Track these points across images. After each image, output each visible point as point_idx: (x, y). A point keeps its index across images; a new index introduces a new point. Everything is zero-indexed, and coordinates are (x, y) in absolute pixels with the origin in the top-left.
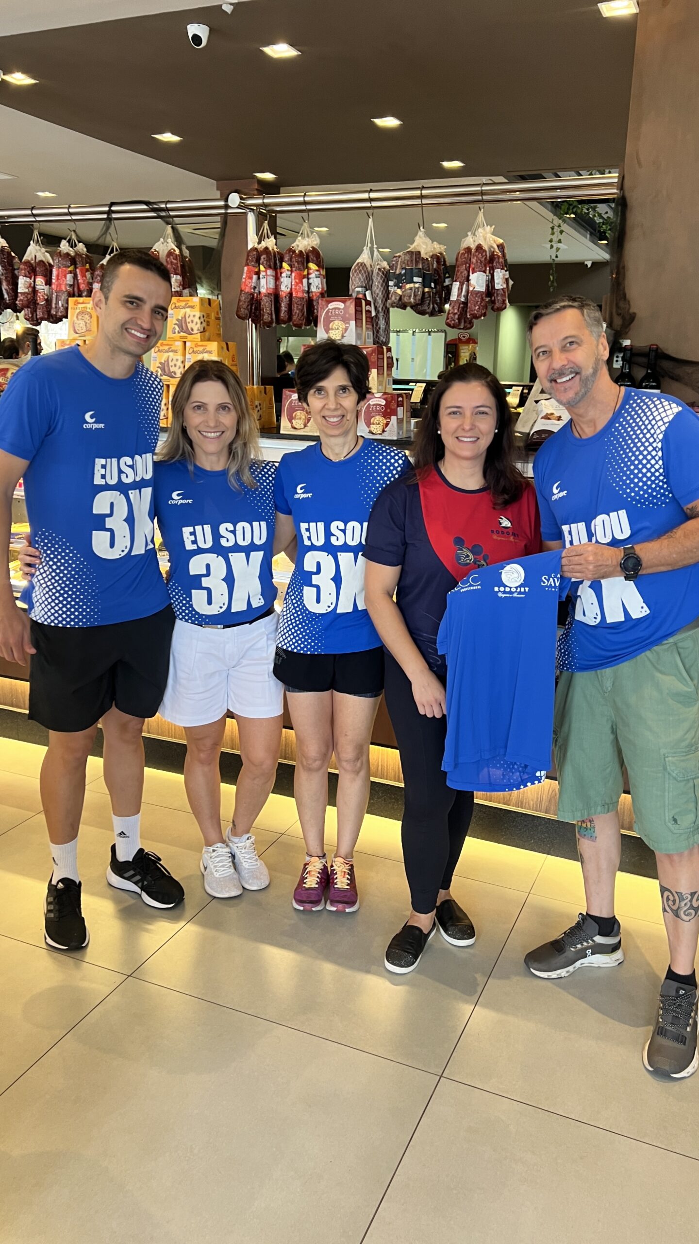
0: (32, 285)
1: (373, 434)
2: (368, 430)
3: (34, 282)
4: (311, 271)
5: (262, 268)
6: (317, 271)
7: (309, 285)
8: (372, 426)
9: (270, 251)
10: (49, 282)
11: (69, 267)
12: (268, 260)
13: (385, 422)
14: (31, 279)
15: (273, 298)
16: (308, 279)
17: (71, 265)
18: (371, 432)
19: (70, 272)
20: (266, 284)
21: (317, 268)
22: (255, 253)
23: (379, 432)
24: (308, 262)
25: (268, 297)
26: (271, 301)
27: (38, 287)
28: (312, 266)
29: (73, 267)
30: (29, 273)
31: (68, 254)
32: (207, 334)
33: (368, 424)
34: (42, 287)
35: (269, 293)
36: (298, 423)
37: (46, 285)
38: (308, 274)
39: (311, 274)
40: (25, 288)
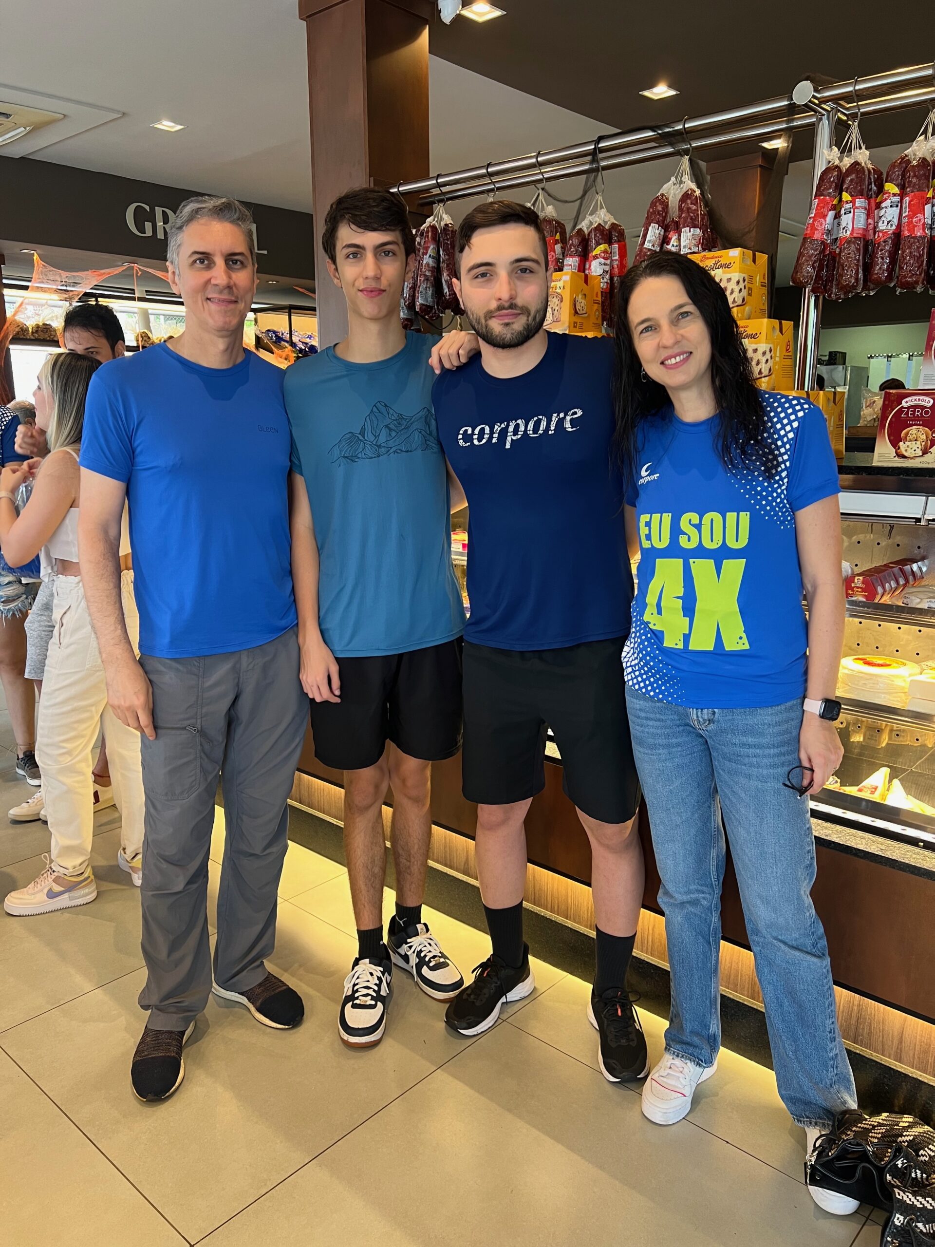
5: (846, 197)
9: (861, 169)
12: (858, 182)
15: (862, 246)
22: (833, 175)
26: (859, 251)
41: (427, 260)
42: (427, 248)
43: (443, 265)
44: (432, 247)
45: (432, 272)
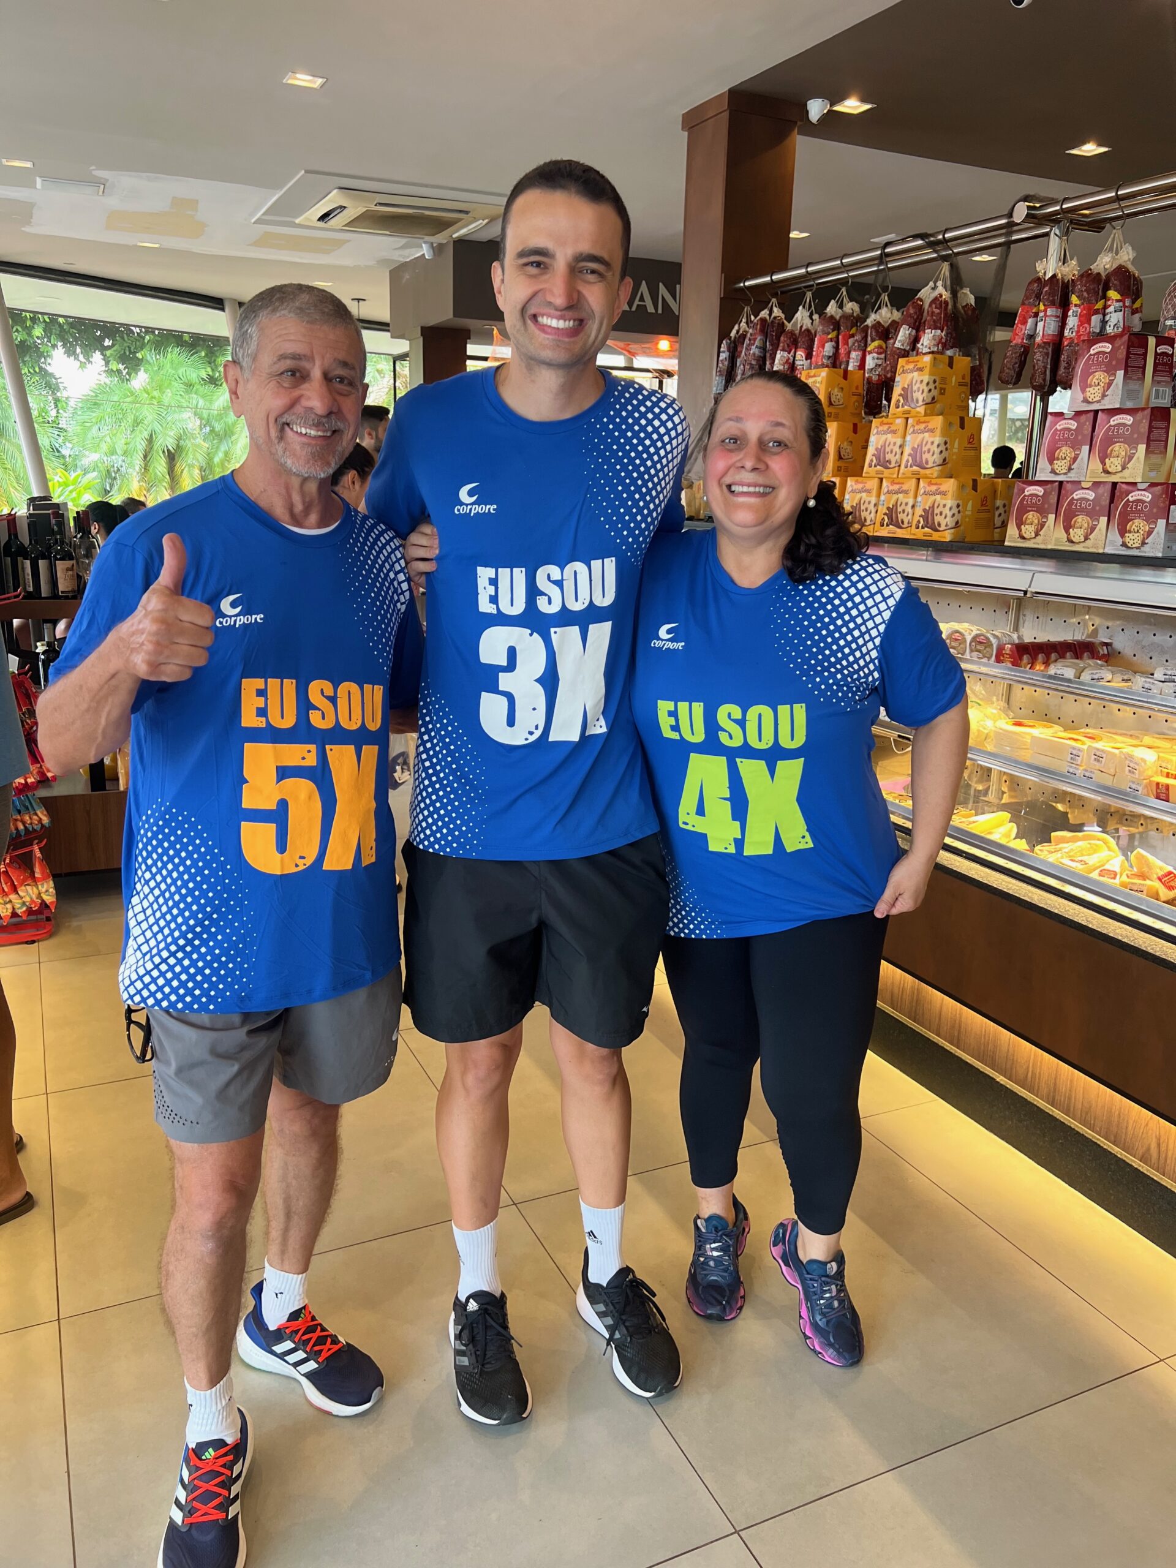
0: (791, 361)
1: (1128, 547)
2: (1120, 541)
3: (794, 357)
4: (1109, 303)
5: (1042, 307)
6: (1118, 301)
7: (1104, 323)
8: (1127, 535)
9: (1058, 280)
10: (809, 356)
11: (829, 334)
12: (1051, 293)
13: (1147, 528)
14: (789, 353)
15: (1050, 349)
16: (1104, 315)
17: (833, 331)
18: (1124, 545)
19: (831, 340)
20: (1044, 327)
21: (1119, 297)
22: (1036, 285)
23: (1137, 545)
24: (1106, 288)
25: (1043, 348)
26: (1047, 354)
27: (797, 363)
28: (1113, 294)
29: (835, 333)
30: (788, 346)
31: (832, 317)
32: (938, 406)
33: (1123, 532)
34: (801, 363)
35: (1044, 343)
36: (1028, 530)
37: (806, 359)
38: (1105, 307)
39: (1110, 306)
40: (780, 364)
41: (754, 350)
42: (755, 340)
43: (768, 355)
44: (759, 338)
45: (758, 360)
